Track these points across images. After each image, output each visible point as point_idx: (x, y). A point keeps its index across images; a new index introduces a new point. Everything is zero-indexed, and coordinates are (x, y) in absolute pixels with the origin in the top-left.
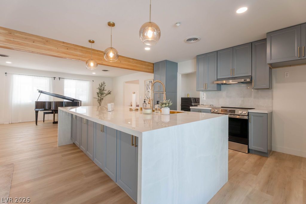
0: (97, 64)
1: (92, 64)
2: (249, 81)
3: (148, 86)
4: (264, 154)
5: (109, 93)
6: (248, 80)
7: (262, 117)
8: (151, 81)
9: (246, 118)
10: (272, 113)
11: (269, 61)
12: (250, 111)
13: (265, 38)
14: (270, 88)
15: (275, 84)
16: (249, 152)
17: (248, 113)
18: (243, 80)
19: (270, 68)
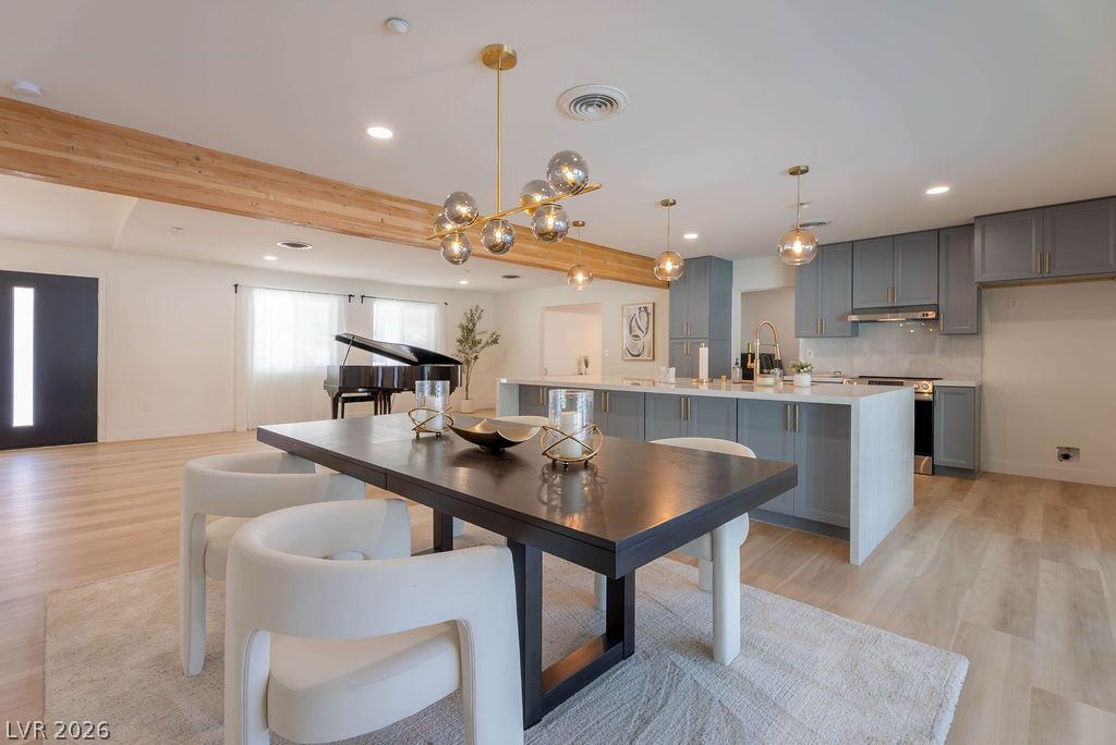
0: (591, 279)
1: (580, 277)
2: (934, 316)
3: (634, 322)
4: (966, 474)
5: (495, 341)
6: (932, 315)
7: (963, 394)
8: (645, 308)
9: (930, 397)
10: (981, 387)
11: (979, 277)
12: (937, 383)
13: (972, 222)
14: (977, 332)
15: (987, 324)
16: (933, 473)
17: (934, 387)
18: (919, 315)
19: (979, 289)
